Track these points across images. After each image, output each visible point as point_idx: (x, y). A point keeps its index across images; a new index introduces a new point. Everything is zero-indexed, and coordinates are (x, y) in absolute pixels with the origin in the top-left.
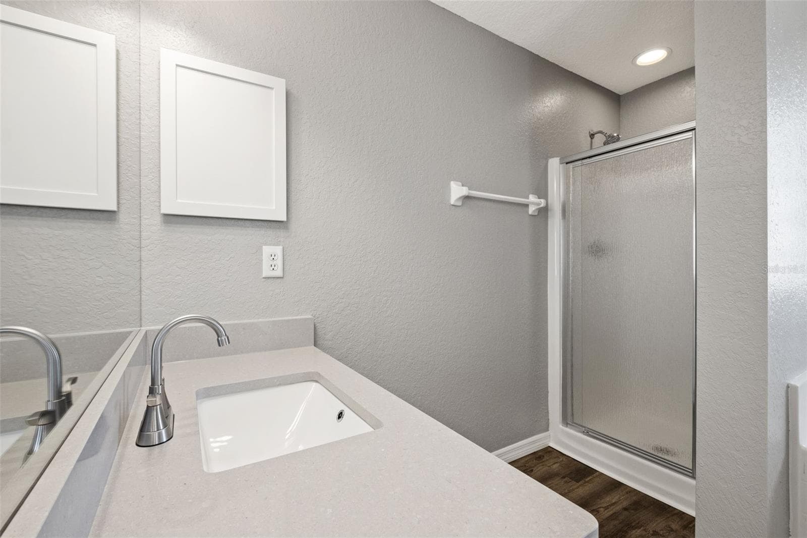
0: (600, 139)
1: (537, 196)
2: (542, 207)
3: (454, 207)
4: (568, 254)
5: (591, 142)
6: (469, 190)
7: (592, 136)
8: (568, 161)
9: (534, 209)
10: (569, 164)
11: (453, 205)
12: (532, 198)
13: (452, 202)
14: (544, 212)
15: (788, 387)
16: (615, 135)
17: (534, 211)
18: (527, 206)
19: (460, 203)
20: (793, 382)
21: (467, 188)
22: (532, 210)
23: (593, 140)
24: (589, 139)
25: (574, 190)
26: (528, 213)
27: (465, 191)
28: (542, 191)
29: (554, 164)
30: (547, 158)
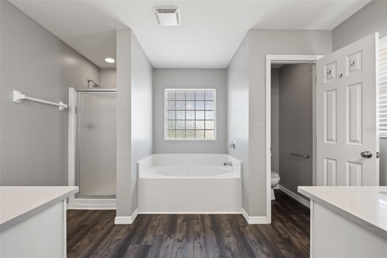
0: (91, 84)
1: (63, 103)
2: (66, 108)
3: (15, 103)
4: (78, 128)
5: (88, 84)
6: (26, 96)
7: (89, 81)
8: (78, 90)
9: (61, 108)
10: (78, 92)
11: (14, 102)
12: (61, 103)
13: (14, 101)
14: (67, 110)
15: (137, 163)
16: (98, 84)
17: (62, 109)
18: (58, 106)
19: (20, 102)
20: (138, 162)
21: (25, 95)
22: (60, 108)
23: (89, 83)
24: (88, 82)
25: (80, 103)
26: (59, 110)
27: (23, 97)
28: (66, 101)
29: (72, 91)
30: (68, 87)
